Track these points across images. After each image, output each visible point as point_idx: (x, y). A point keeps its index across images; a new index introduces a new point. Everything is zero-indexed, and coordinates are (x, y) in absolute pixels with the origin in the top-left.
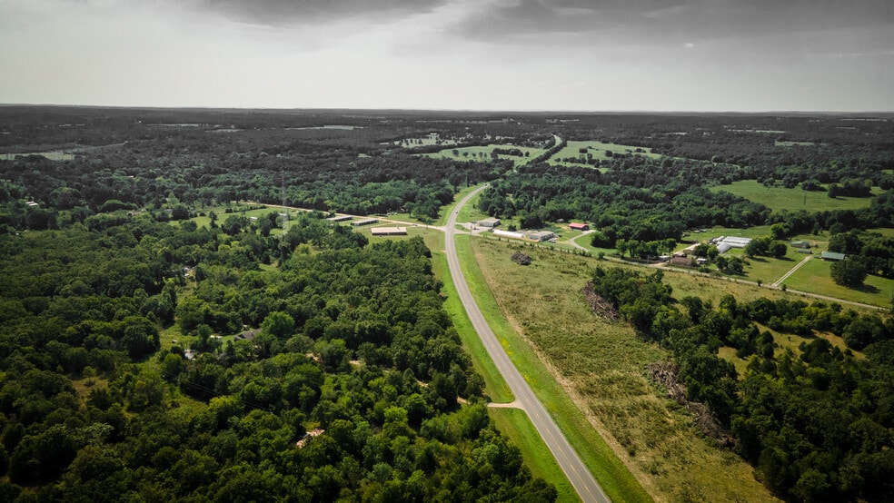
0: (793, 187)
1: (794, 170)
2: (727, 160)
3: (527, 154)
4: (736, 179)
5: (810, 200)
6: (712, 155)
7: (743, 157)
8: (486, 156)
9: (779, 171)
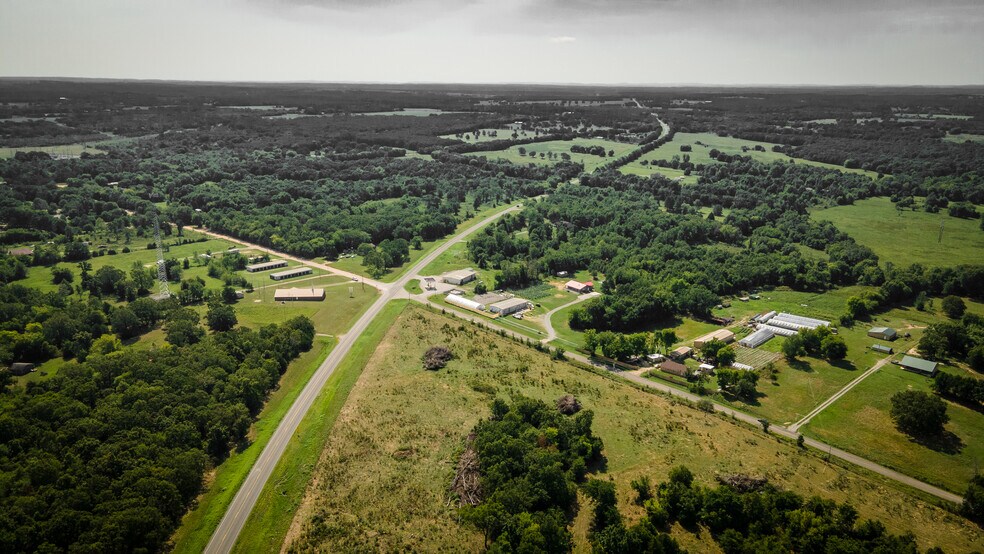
0: (937, 211)
1: (948, 184)
2: (864, 165)
3: (611, 154)
4: (862, 196)
5: (952, 234)
6: (846, 158)
7: (886, 162)
8: (556, 156)
9: (927, 185)
